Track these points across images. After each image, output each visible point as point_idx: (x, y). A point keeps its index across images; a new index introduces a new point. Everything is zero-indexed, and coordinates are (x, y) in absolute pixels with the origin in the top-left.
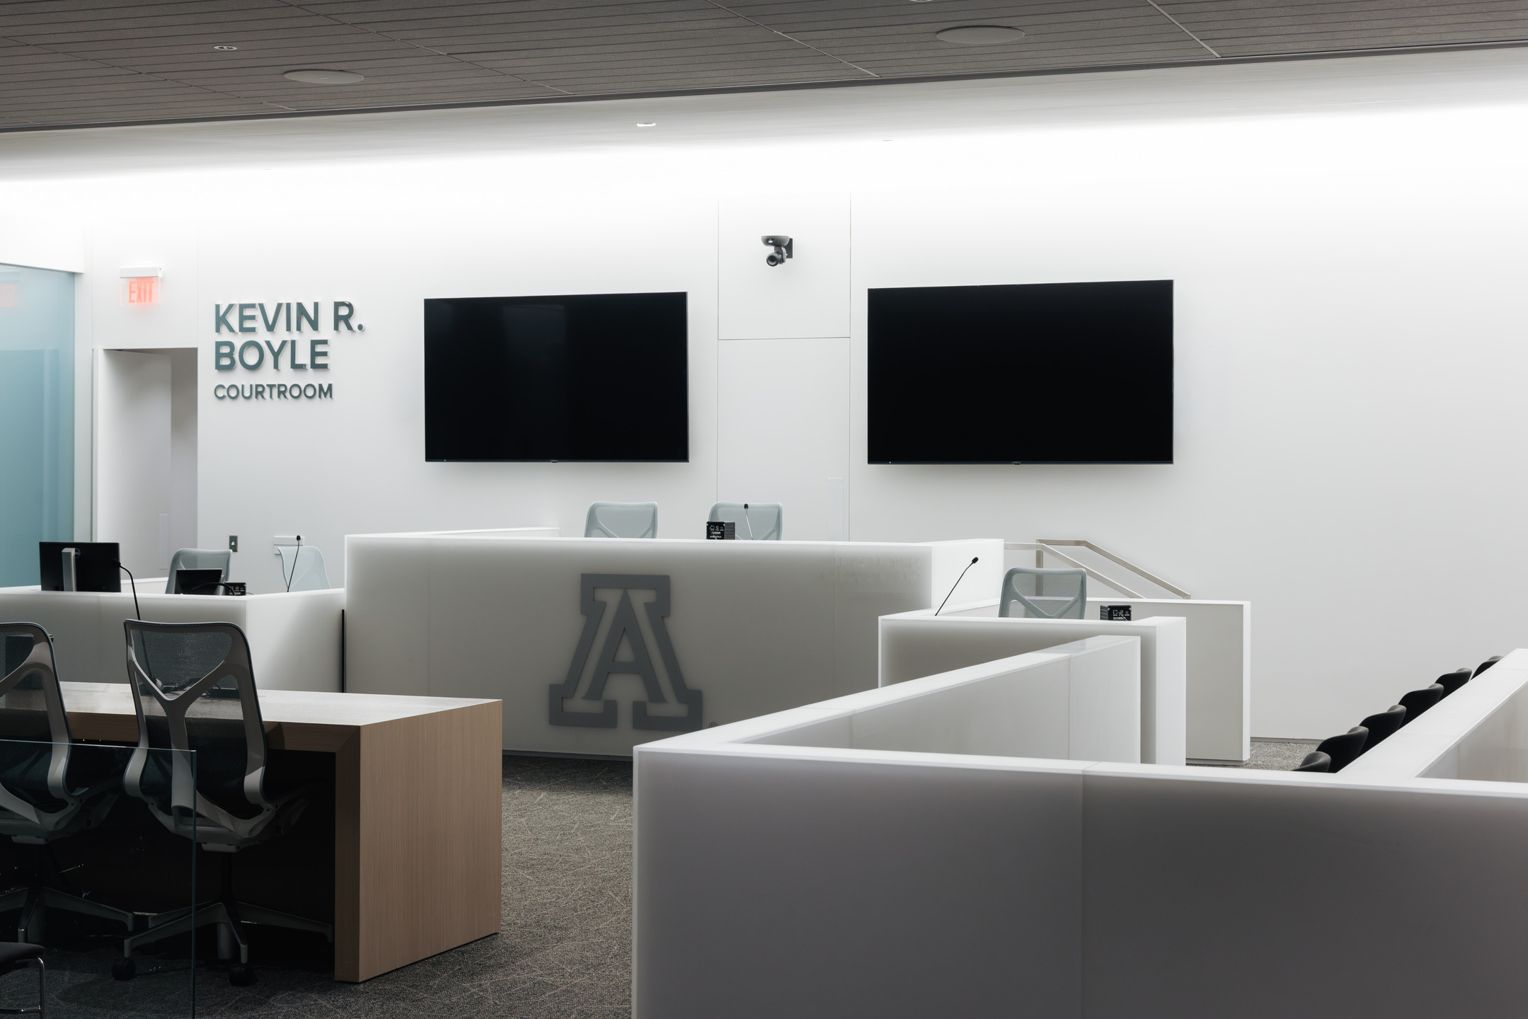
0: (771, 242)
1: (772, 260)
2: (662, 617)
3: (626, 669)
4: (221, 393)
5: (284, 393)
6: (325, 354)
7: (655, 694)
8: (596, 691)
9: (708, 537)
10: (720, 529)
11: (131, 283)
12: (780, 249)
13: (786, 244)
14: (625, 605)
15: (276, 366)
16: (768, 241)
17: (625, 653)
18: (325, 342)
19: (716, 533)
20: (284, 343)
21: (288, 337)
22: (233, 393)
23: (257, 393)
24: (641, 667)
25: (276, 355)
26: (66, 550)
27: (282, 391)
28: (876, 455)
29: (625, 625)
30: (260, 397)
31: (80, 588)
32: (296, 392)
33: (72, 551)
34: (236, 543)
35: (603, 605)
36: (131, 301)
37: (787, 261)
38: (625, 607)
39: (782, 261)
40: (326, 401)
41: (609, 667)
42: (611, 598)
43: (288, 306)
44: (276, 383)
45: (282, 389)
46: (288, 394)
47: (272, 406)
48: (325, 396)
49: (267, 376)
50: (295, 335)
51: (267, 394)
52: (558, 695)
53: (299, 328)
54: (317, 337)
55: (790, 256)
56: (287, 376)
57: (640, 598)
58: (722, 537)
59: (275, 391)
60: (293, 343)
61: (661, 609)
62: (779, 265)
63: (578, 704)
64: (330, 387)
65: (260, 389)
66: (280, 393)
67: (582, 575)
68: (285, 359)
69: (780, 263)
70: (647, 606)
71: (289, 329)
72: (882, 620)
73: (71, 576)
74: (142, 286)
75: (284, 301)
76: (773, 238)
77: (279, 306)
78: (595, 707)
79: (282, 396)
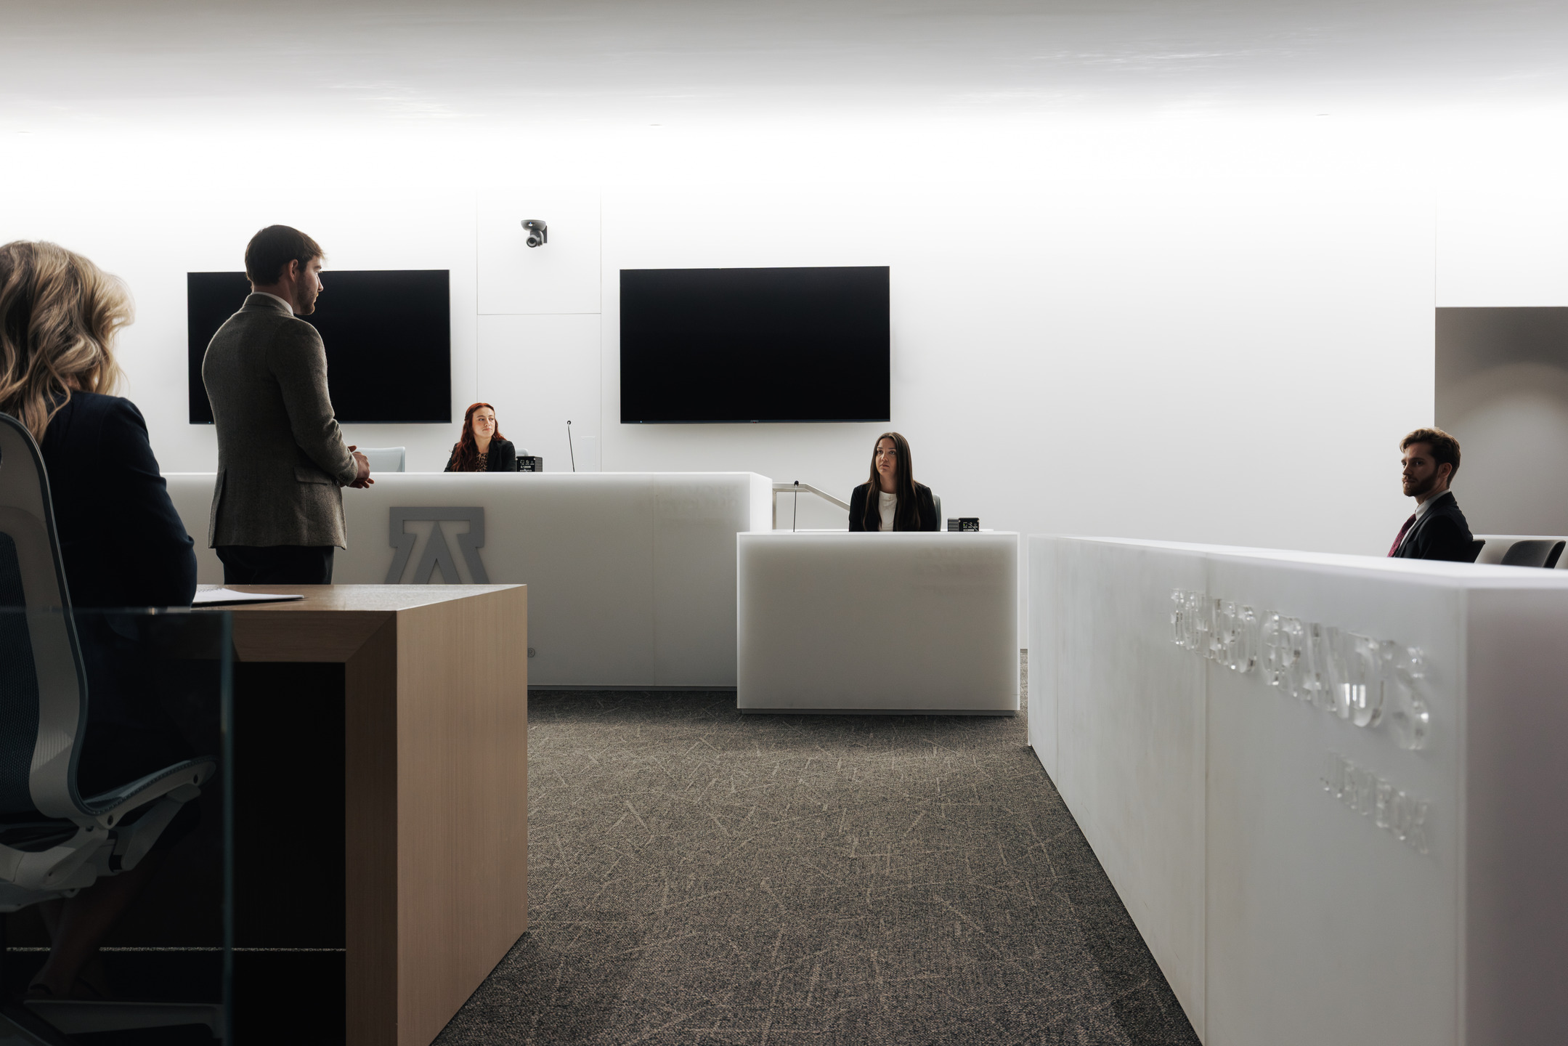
0: (531, 225)
1: (532, 242)
2: (476, 548)
10: (530, 463)
12: (537, 233)
13: (543, 229)
14: (437, 536)
16: (526, 225)
19: (526, 467)
28: (629, 414)
29: (438, 554)
35: (415, 537)
37: (544, 244)
38: (437, 539)
39: (540, 243)
42: (422, 530)
55: (546, 241)
57: (452, 531)
58: (533, 469)
61: (475, 541)
62: (537, 247)
67: (391, 508)
69: (539, 245)
70: (459, 536)
72: (741, 536)
76: (533, 222)
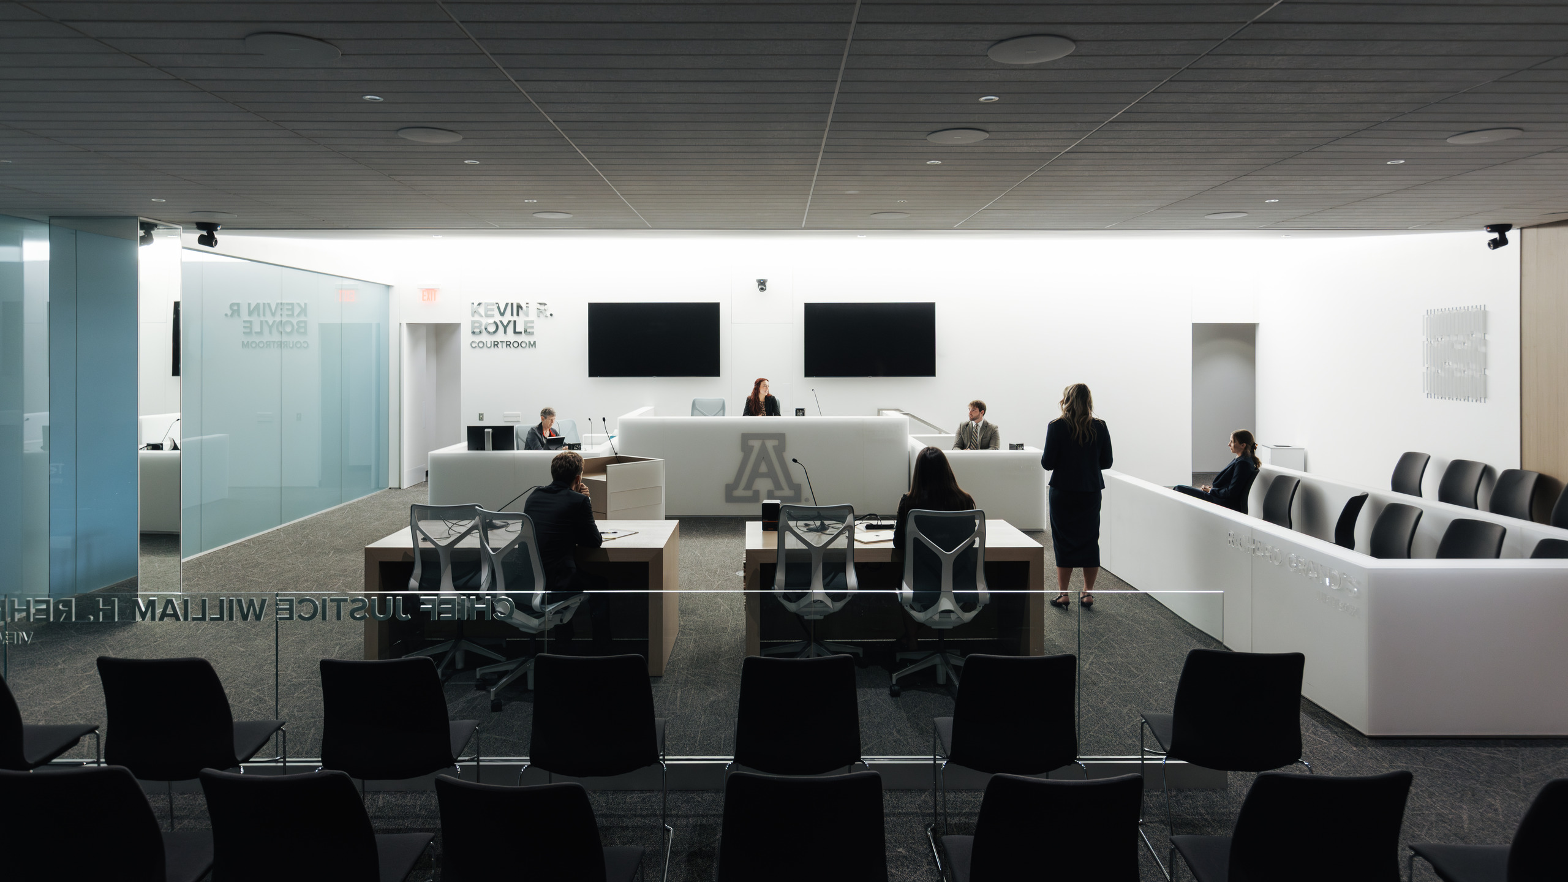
0: (761, 281)
1: (761, 289)
2: (781, 452)
3: (763, 475)
4: (474, 345)
5: (509, 345)
6: (532, 327)
7: (778, 486)
8: (749, 486)
9: (796, 415)
10: (802, 411)
11: (423, 292)
12: (762, 284)
15: (505, 332)
16: (759, 281)
17: (763, 468)
18: (532, 322)
19: (801, 414)
20: (510, 322)
21: (512, 319)
22: (481, 345)
23: (494, 345)
24: (771, 474)
25: (505, 328)
26: (486, 430)
27: (508, 344)
28: (808, 373)
29: (763, 455)
30: (496, 346)
31: (494, 448)
32: (516, 345)
33: (490, 430)
34: (483, 416)
35: (753, 447)
36: (423, 300)
37: (766, 291)
38: (763, 448)
39: (764, 290)
40: (532, 349)
41: (755, 474)
42: (756, 444)
43: (512, 304)
44: (505, 340)
45: (508, 343)
46: (511, 345)
47: (502, 351)
48: (532, 346)
49: (500, 336)
50: (515, 318)
51: (500, 345)
52: (730, 489)
53: (518, 315)
54: (527, 319)
56: (511, 337)
57: (770, 444)
58: (804, 415)
59: (505, 344)
60: (515, 322)
61: (780, 449)
62: (761, 292)
63: (739, 492)
64: (535, 343)
65: (496, 343)
66: (507, 345)
67: (742, 434)
68: (510, 329)
70: (774, 447)
71: (512, 315)
73: (489, 442)
74: (430, 293)
75: (510, 303)
77: (507, 304)
78: (749, 493)
79: (508, 346)
